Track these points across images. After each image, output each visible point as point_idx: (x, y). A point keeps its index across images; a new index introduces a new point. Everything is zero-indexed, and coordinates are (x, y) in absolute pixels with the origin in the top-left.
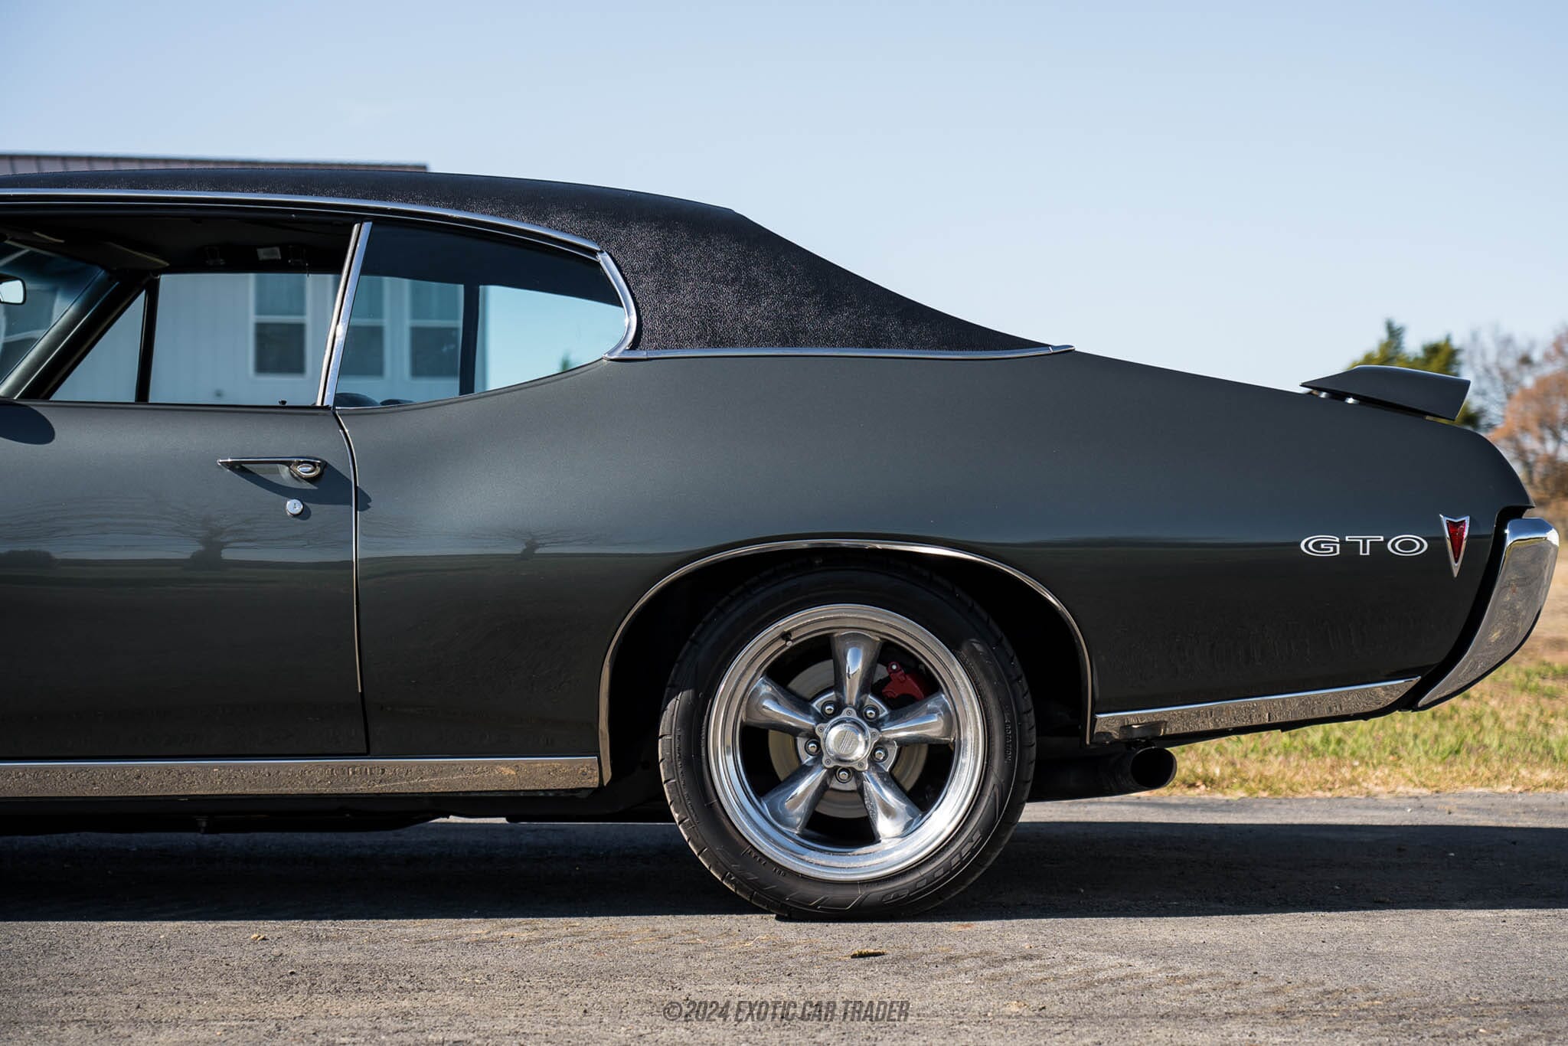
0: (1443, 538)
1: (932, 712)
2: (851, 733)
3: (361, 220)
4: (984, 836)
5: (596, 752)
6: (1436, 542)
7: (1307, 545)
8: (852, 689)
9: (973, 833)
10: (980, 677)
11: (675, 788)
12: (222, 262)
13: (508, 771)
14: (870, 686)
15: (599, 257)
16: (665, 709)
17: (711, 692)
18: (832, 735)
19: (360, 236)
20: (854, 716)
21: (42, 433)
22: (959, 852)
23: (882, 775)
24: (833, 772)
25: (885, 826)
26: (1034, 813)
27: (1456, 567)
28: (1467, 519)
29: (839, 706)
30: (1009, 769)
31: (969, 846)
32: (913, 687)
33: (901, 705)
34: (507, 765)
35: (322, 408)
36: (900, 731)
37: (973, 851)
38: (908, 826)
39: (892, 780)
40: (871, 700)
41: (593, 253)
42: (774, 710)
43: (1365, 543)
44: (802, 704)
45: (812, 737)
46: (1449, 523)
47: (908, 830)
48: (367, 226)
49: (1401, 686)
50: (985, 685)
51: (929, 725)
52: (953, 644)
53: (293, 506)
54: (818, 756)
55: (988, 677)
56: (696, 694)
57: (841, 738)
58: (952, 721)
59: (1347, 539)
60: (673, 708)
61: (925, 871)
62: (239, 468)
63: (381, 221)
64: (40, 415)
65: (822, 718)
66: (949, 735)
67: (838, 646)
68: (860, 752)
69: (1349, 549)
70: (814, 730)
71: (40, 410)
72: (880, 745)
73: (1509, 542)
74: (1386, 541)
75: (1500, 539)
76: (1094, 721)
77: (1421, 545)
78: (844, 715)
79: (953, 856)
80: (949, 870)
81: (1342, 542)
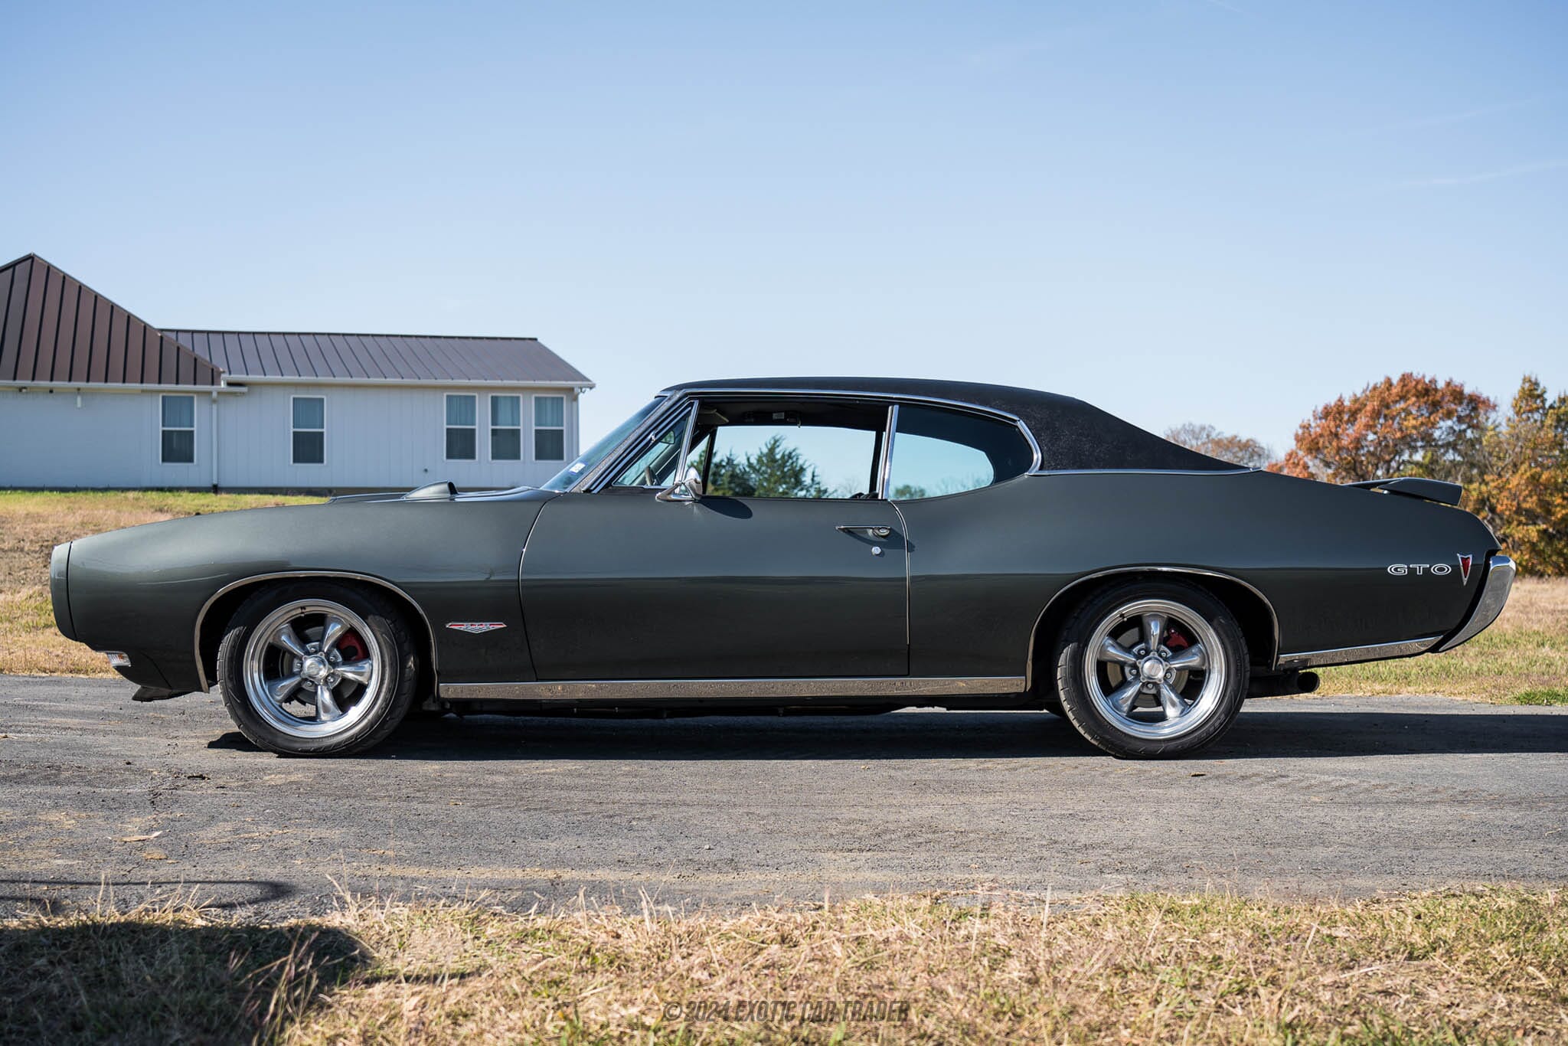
0: (1459, 565)
1: (1194, 654)
2: (1156, 665)
3: (893, 404)
4: (1226, 716)
5: (1025, 674)
6: (1455, 568)
7: (1391, 569)
8: (1154, 642)
9: (1221, 714)
10: (1224, 636)
11: (1067, 693)
12: (753, 420)
13: (962, 684)
14: (1163, 641)
15: (1018, 424)
16: (1062, 652)
17: (1086, 645)
18: (1147, 667)
19: (893, 412)
20: (1156, 656)
21: (746, 513)
22: (1213, 724)
23: (1170, 686)
24: (1145, 685)
25: (1171, 712)
26: (1251, 706)
27: (1465, 580)
28: (1471, 556)
29: (1148, 652)
30: (1238, 683)
31: (1219, 721)
32: (1182, 641)
33: (1178, 651)
34: (961, 681)
35: (882, 500)
36: (1177, 664)
37: (1221, 724)
38: (1182, 712)
39: (1173, 688)
40: (1163, 647)
41: (1015, 421)
42: (1114, 652)
43: (1420, 568)
44: (1128, 650)
45: (1134, 666)
46: (1462, 558)
47: (1183, 714)
48: (896, 407)
49: (1432, 640)
50: (1226, 641)
51: (1193, 661)
52: (1210, 620)
53: (876, 550)
54: (1138, 675)
55: (1227, 636)
56: (1079, 645)
57: (1151, 667)
58: (1206, 658)
59: (1411, 566)
60: (1067, 652)
61: (1196, 734)
62: (848, 531)
63: (904, 405)
64: (744, 506)
65: (1139, 657)
66: (1203, 665)
67: (1145, 620)
68: (1161, 675)
69: (1412, 571)
70: (1136, 663)
71: (744, 502)
72: (1168, 671)
73: (1492, 568)
74: (1430, 567)
75: (1487, 566)
76: (1278, 658)
77: (1448, 569)
78: (1151, 655)
79: (1210, 727)
80: (1209, 734)
81: (1409, 568)
